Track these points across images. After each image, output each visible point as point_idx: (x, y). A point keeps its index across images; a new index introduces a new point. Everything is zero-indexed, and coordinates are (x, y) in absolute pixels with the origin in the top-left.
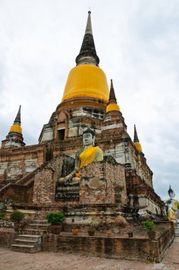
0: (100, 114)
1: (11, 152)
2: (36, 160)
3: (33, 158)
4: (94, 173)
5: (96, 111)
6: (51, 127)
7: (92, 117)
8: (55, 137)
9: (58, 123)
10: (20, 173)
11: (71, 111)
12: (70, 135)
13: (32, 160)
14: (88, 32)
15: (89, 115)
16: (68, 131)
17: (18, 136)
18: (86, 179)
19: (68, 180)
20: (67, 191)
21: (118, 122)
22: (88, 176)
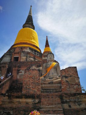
5: (35, 51)
6: (10, 55)
7: (33, 53)
8: (12, 61)
9: (15, 53)
11: (22, 49)
12: (22, 60)
14: (30, 14)
22: (67, 76)
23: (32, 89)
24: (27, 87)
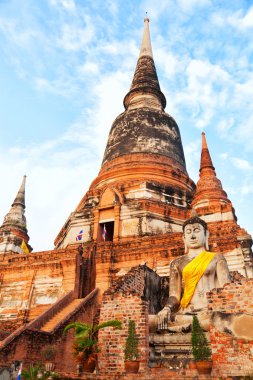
0: (176, 197)
1: (7, 263)
2: (60, 279)
3: (52, 277)
4: (240, 303)
5: (170, 190)
6: (87, 216)
7: (163, 200)
8: (95, 237)
9: (100, 210)
10: (25, 307)
11: (123, 190)
12: (124, 234)
13: (50, 280)
14: (144, 54)
15: (157, 197)
16: (120, 226)
17: (21, 232)
18: (225, 316)
19: (166, 321)
20: (164, 344)
21: (223, 209)
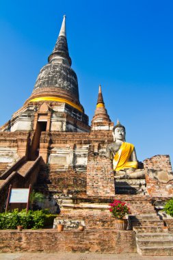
0: (77, 115)
2: (16, 149)
3: (10, 147)
5: (75, 111)
7: (72, 116)
8: (34, 128)
9: (39, 114)
11: (52, 105)
12: (53, 129)
13: (8, 149)
14: (62, 35)
15: (69, 113)
16: (50, 125)
18: (154, 171)
22: (155, 169)
23: (101, 187)
24: (94, 184)
